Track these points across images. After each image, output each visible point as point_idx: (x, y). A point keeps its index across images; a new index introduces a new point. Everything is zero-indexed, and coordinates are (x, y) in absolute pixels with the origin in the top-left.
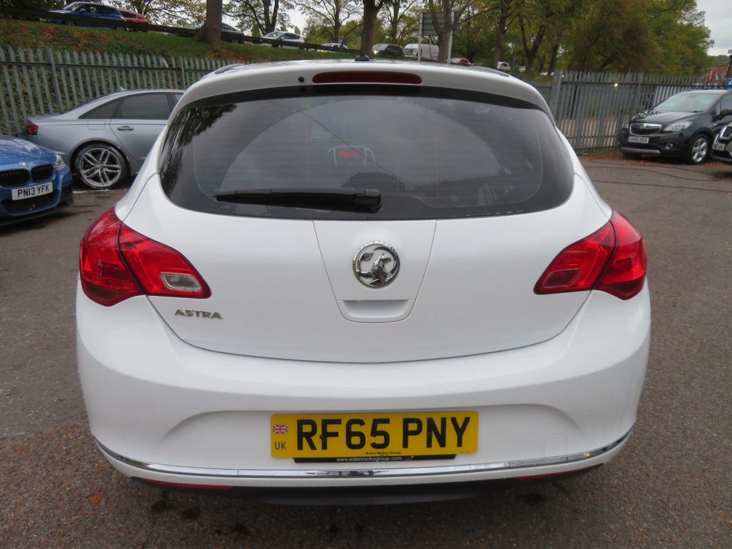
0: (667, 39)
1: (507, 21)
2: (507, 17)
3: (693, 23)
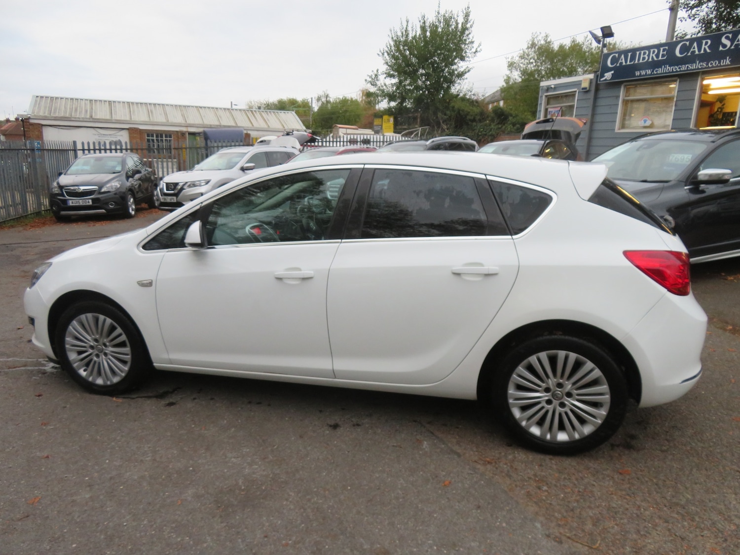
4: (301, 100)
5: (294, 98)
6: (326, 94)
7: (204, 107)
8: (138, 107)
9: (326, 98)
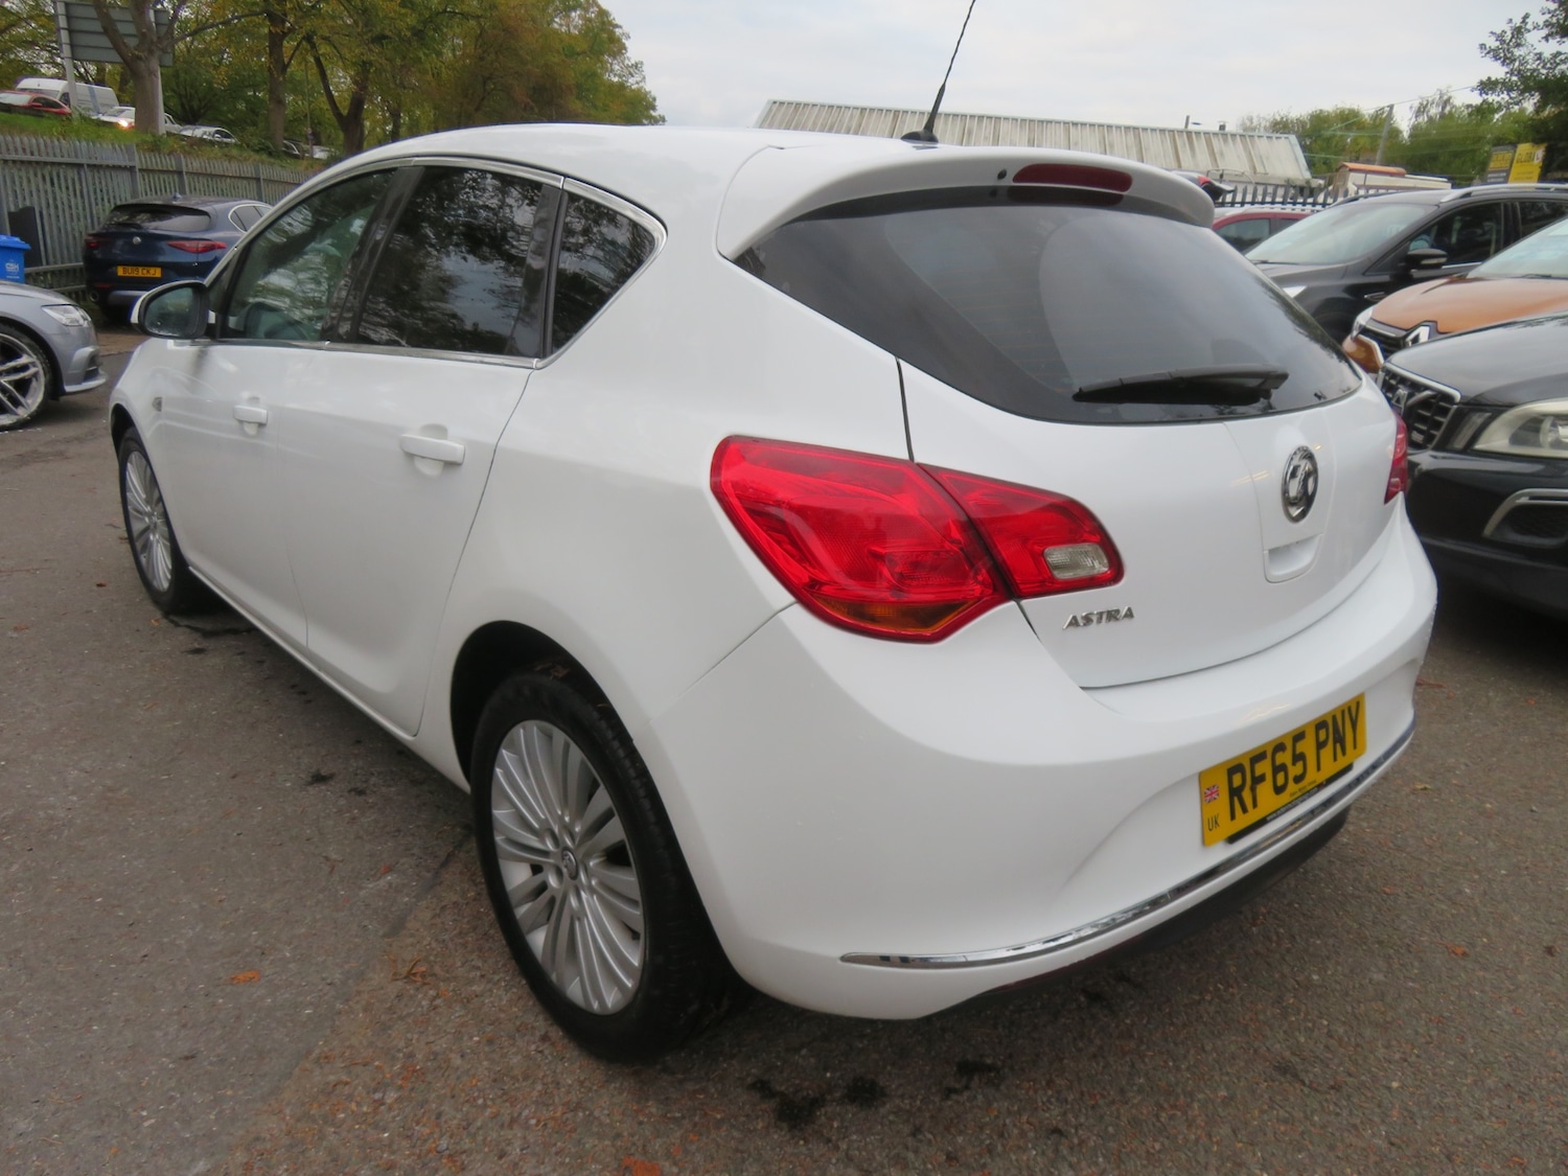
0: (595, 107)
1: (285, 43)
2: (285, 35)
3: (627, 82)
4: (1372, 112)
5: (1356, 108)
6: (1445, 98)
7: (1083, 124)
8: (946, 123)
9: (1443, 108)
